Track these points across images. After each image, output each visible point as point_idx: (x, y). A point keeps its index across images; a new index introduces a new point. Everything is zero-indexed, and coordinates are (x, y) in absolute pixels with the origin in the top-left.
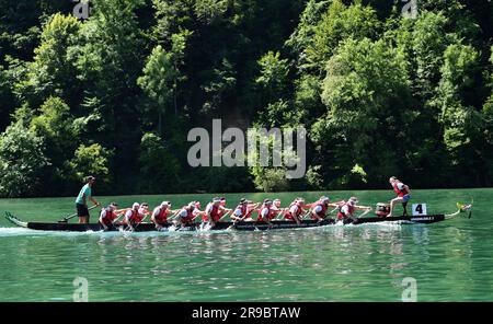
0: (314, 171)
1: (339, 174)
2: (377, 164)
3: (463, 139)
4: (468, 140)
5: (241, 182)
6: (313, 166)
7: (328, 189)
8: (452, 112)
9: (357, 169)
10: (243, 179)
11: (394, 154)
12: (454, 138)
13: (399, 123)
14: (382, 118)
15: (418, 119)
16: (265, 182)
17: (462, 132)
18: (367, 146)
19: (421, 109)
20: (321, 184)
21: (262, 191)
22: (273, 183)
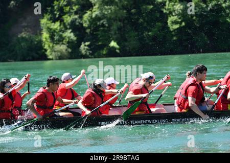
0: (85, 46)
1: (101, 47)
2: (126, 40)
3: (180, 23)
4: (183, 24)
5: (37, 53)
6: (85, 42)
7: (95, 57)
8: (173, 6)
9: (113, 44)
10: (39, 52)
11: (136, 33)
12: (175, 22)
13: (139, 13)
14: (129, 11)
15: (152, 10)
16: (53, 53)
17: (180, 19)
18: (119, 29)
19: (153, 4)
20: (90, 54)
21: (52, 59)
22: (59, 54)
